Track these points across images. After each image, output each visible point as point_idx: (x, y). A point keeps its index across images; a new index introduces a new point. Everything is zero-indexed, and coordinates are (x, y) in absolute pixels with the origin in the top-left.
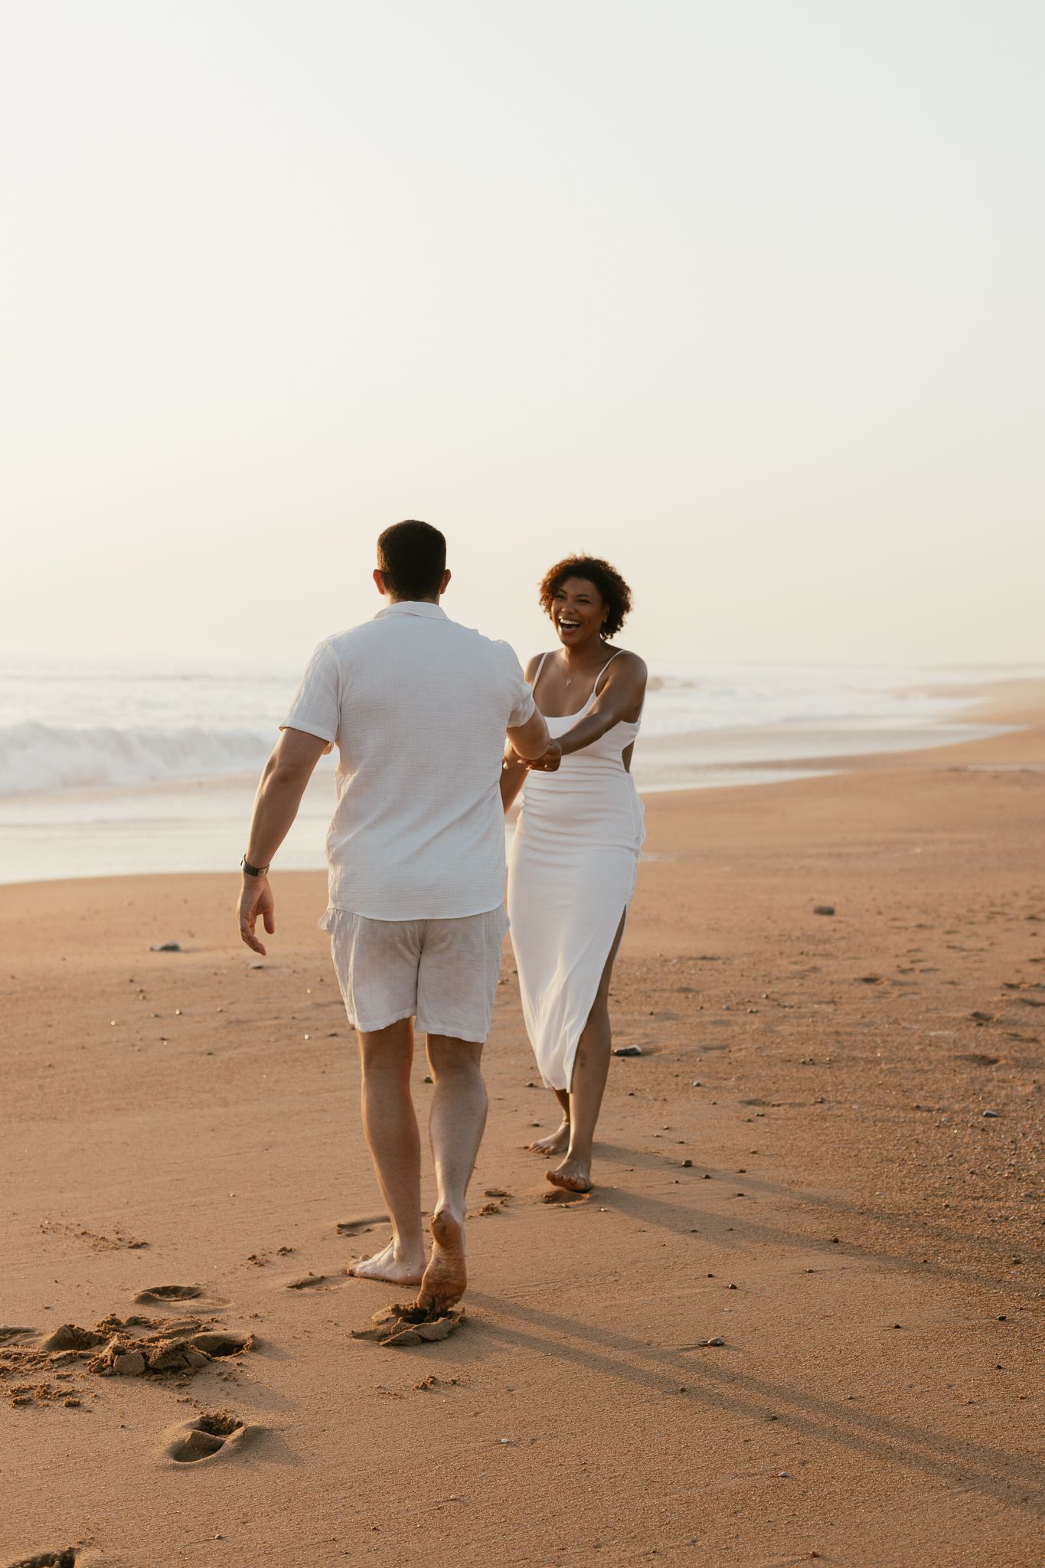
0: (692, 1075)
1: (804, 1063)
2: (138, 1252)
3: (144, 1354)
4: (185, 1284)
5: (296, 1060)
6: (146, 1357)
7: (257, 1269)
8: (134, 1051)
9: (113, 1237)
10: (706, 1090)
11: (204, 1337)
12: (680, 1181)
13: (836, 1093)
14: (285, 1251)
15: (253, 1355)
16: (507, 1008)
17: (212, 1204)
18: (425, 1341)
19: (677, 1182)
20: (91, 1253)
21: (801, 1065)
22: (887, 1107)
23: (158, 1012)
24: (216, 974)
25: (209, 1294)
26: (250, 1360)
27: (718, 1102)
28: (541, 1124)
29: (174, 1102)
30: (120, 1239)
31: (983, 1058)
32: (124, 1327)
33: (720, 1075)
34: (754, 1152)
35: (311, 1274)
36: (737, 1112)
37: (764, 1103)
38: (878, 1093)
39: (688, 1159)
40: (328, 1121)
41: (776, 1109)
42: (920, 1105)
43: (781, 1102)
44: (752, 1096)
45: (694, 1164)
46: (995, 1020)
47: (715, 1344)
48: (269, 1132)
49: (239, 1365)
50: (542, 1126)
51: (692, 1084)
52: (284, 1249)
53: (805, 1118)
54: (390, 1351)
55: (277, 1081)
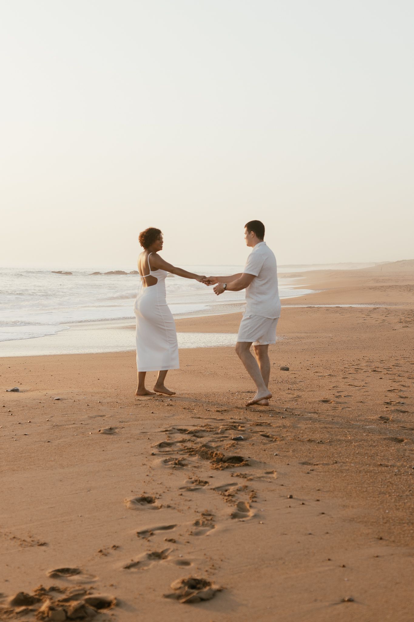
0: (271, 450)
1: (318, 443)
2: (43, 548)
3: (64, 610)
4: (72, 566)
5: (89, 445)
6: (66, 612)
7: (104, 557)
8: (13, 441)
9: (29, 540)
10: (281, 458)
11: (90, 599)
12: (291, 506)
13: (340, 458)
14: (115, 547)
15: (117, 609)
16: (175, 417)
17: (71, 521)
18: (202, 600)
19: (290, 507)
20: (21, 549)
21: (318, 444)
22: (366, 465)
23: (20, 422)
24: (40, 403)
25: (85, 572)
26: (117, 611)
27: (290, 464)
28: (213, 477)
29: (39, 467)
30: (32, 541)
31: (396, 439)
32: (48, 592)
33: (284, 450)
34: (319, 490)
35: (132, 560)
36: (300, 469)
37: (310, 464)
38: (359, 457)
39: (291, 494)
40: (114, 476)
41: (316, 466)
42: (382, 463)
43: (318, 463)
44: (303, 460)
45: (293, 497)
46: (390, 420)
47: (350, 600)
48: (87, 482)
49: (113, 615)
50: (214, 477)
51: (274, 454)
52: (114, 546)
53: (333, 471)
54: (187, 607)
55: (83, 455)
